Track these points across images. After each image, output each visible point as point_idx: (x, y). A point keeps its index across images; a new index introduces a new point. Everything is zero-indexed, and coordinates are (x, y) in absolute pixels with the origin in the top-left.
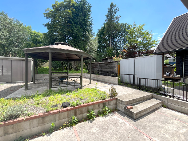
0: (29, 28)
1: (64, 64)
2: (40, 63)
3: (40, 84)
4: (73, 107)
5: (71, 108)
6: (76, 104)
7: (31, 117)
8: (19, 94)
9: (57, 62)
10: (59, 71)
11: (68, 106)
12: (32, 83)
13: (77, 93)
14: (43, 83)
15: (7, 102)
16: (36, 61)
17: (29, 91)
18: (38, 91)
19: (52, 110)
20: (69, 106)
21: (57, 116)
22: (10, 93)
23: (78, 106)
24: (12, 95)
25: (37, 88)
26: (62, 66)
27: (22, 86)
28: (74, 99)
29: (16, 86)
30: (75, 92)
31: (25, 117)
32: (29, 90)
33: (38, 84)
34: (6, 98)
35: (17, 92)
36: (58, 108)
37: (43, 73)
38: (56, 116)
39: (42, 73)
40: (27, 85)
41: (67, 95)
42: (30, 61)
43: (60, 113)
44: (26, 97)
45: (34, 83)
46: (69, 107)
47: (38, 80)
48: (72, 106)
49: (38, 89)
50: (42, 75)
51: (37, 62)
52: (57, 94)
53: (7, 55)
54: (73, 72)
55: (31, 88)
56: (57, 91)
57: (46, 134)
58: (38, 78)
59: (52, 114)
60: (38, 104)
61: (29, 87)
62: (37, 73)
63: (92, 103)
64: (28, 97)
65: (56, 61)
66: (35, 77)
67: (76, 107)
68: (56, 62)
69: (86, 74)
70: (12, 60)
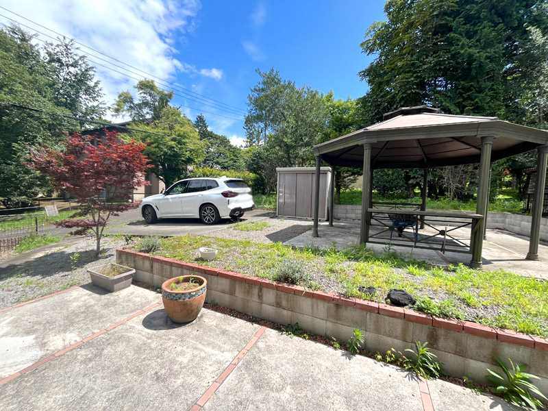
0: (329, 98)
1: (414, 178)
2: (345, 177)
3: (343, 230)
4: (424, 316)
5: (417, 314)
6: (438, 311)
7: (315, 292)
8: (303, 241)
9: (390, 172)
10: (395, 201)
11: (406, 305)
12: (327, 223)
13: (449, 278)
14: (349, 228)
15: (285, 250)
16: (339, 173)
17: (318, 239)
18: (334, 243)
19: (359, 297)
20: (410, 305)
21: (370, 318)
22: (291, 237)
23: (446, 320)
24: (292, 241)
25: (336, 236)
26: (407, 183)
27: (309, 228)
28: (435, 292)
29: (300, 226)
30: (442, 273)
31: (306, 288)
32: (320, 237)
33: (339, 227)
34: (284, 244)
35: (300, 237)
36: (374, 298)
37: (352, 203)
38: (368, 316)
39: (350, 202)
40: (316, 225)
41: (409, 273)
42: (325, 173)
43: (378, 313)
44: (312, 250)
45: (331, 225)
46: (411, 308)
47: (339, 219)
48: (420, 310)
49: (337, 240)
50: (349, 207)
51: (340, 176)
52: (380, 262)
53: (292, 164)
54: (443, 205)
55: (325, 235)
56: (381, 253)
57: (341, 349)
58: (339, 215)
59: (359, 306)
60: (332, 271)
61: (320, 231)
62: (339, 203)
63: (525, 337)
64: (316, 251)
65: (386, 170)
66: (335, 210)
67: (437, 319)
68: (386, 174)
69: (513, 216)
70: (297, 173)
